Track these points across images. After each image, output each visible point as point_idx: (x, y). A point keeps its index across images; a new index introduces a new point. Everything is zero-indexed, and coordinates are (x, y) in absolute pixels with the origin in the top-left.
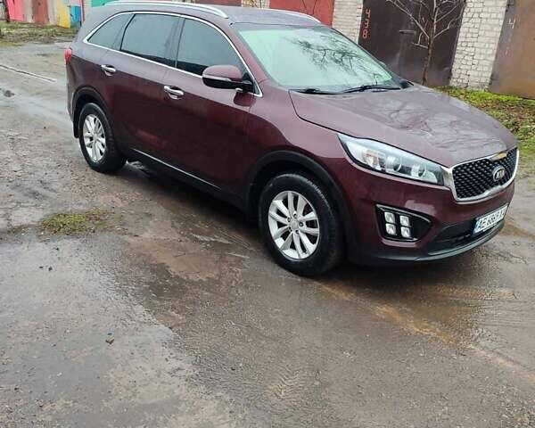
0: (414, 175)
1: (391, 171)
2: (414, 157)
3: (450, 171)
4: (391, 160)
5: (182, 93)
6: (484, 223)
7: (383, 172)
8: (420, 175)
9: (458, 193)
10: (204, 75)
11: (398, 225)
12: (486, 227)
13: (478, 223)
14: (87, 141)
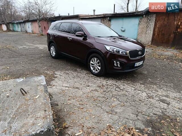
0: (120, 53)
1: (115, 52)
2: (120, 49)
3: (128, 52)
4: (115, 50)
5: (71, 39)
6: (137, 64)
7: (114, 52)
8: (122, 53)
9: (130, 57)
10: (76, 34)
11: (117, 64)
12: (138, 65)
13: (136, 64)
14: (51, 52)
